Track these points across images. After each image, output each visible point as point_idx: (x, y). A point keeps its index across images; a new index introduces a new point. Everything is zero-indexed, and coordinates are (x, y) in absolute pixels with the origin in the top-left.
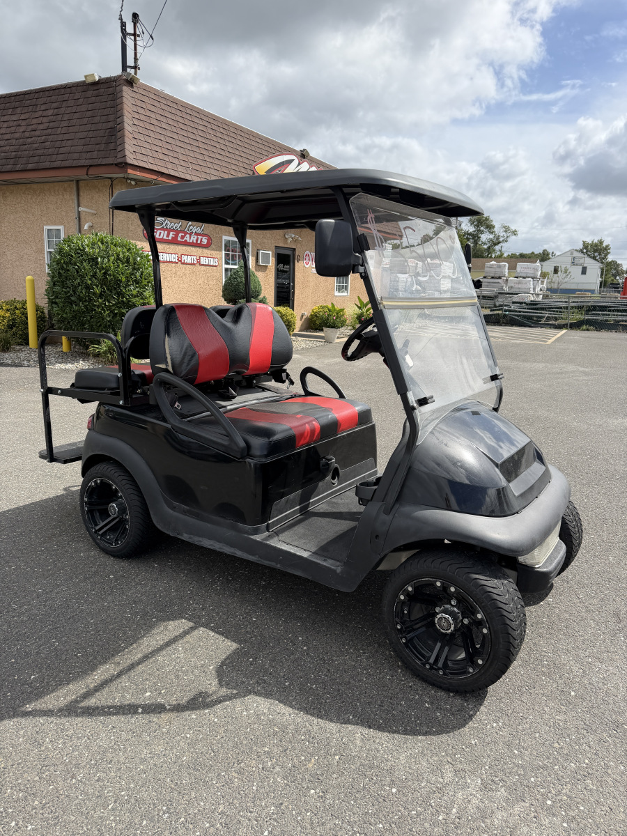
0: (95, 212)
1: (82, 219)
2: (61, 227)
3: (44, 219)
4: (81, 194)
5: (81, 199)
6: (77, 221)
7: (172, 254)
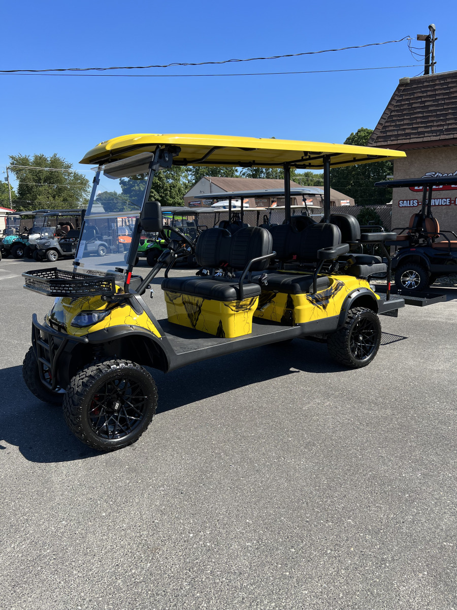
7: (442, 199)
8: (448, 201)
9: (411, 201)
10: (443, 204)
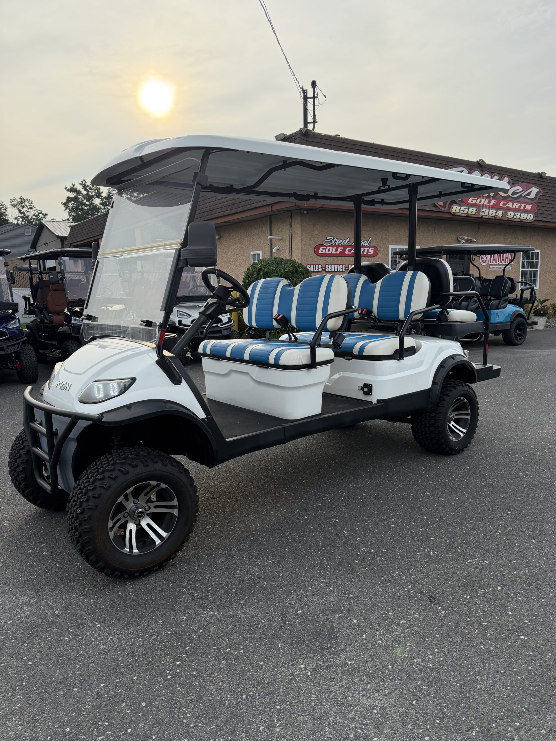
0: (281, 238)
1: (273, 245)
2: (260, 252)
3: (251, 247)
4: (273, 225)
5: (273, 229)
6: (269, 246)
7: (339, 265)
8: (344, 268)
9: (317, 266)
10: (340, 271)
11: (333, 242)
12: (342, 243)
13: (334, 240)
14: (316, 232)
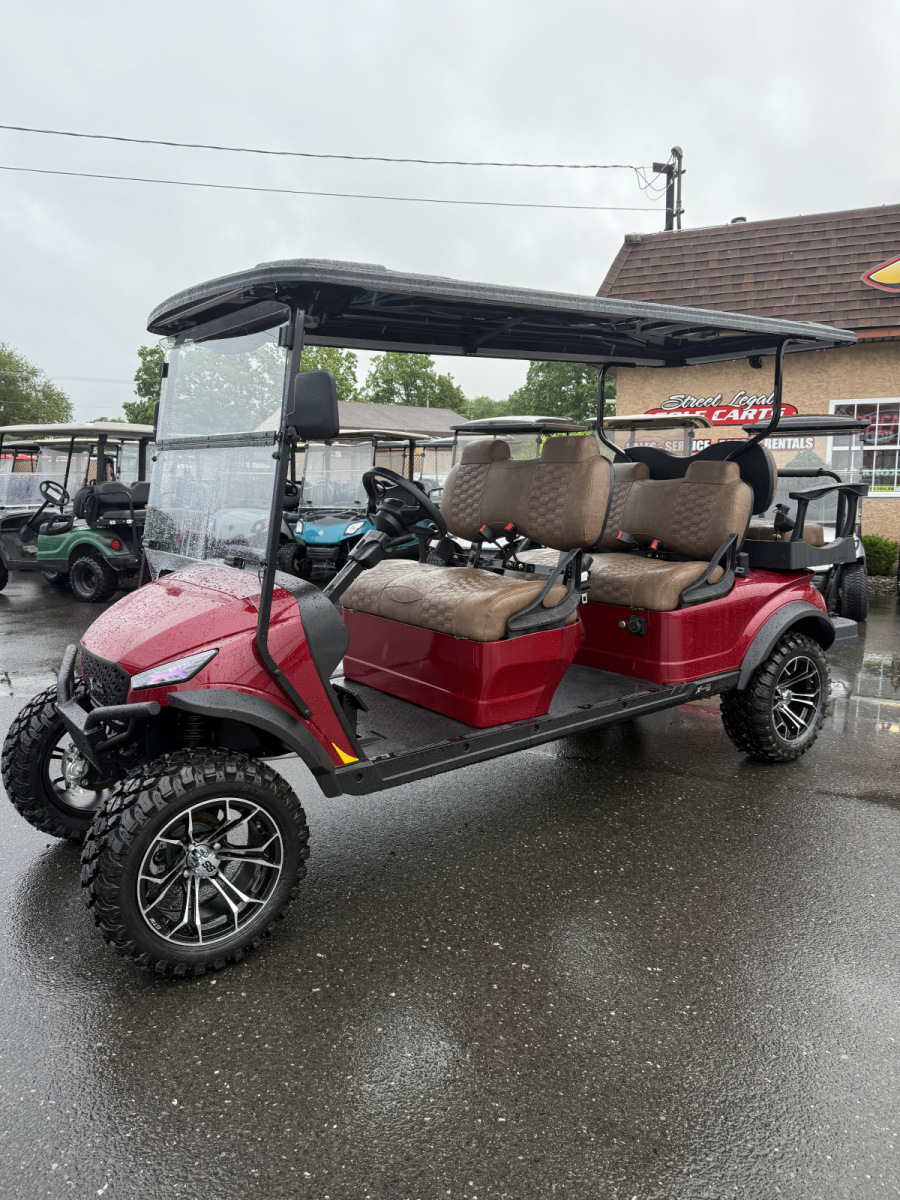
11: (683, 404)
12: (705, 404)
13: (686, 401)
14: (648, 390)
